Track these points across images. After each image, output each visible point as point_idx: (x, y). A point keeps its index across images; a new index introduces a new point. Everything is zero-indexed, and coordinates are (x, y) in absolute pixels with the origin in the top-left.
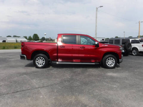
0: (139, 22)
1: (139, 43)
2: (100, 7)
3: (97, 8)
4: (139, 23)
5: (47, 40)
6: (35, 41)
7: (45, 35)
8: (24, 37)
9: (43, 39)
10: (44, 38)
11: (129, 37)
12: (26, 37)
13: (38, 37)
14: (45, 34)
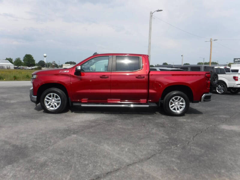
0: (211, 39)
1: (225, 74)
2: (158, 11)
3: (152, 13)
4: (211, 42)
5: (48, 65)
6: (28, 68)
7: (45, 57)
8: (7, 59)
9: (42, 64)
10: (44, 62)
11: (184, 64)
12: (10, 60)
13: (34, 61)
14: (45, 55)
